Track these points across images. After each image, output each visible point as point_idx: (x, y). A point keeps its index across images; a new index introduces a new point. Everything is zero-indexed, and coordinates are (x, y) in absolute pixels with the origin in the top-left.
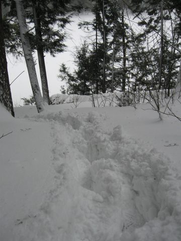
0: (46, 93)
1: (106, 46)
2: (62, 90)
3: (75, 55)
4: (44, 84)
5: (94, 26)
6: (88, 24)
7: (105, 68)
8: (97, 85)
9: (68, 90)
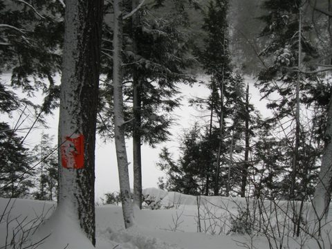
0: (138, 193)
1: (223, 132)
2: (160, 184)
3: (181, 140)
4: (137, 181)
5: (209, 104)
6: (201, 101)
7: (220, 160)
8: (208, 181)
9: (168, 184)
